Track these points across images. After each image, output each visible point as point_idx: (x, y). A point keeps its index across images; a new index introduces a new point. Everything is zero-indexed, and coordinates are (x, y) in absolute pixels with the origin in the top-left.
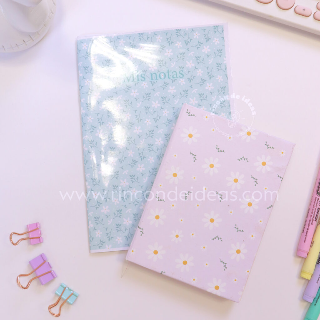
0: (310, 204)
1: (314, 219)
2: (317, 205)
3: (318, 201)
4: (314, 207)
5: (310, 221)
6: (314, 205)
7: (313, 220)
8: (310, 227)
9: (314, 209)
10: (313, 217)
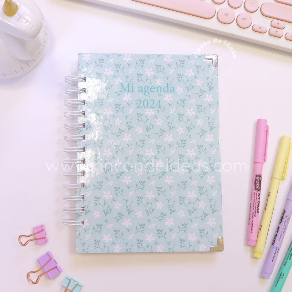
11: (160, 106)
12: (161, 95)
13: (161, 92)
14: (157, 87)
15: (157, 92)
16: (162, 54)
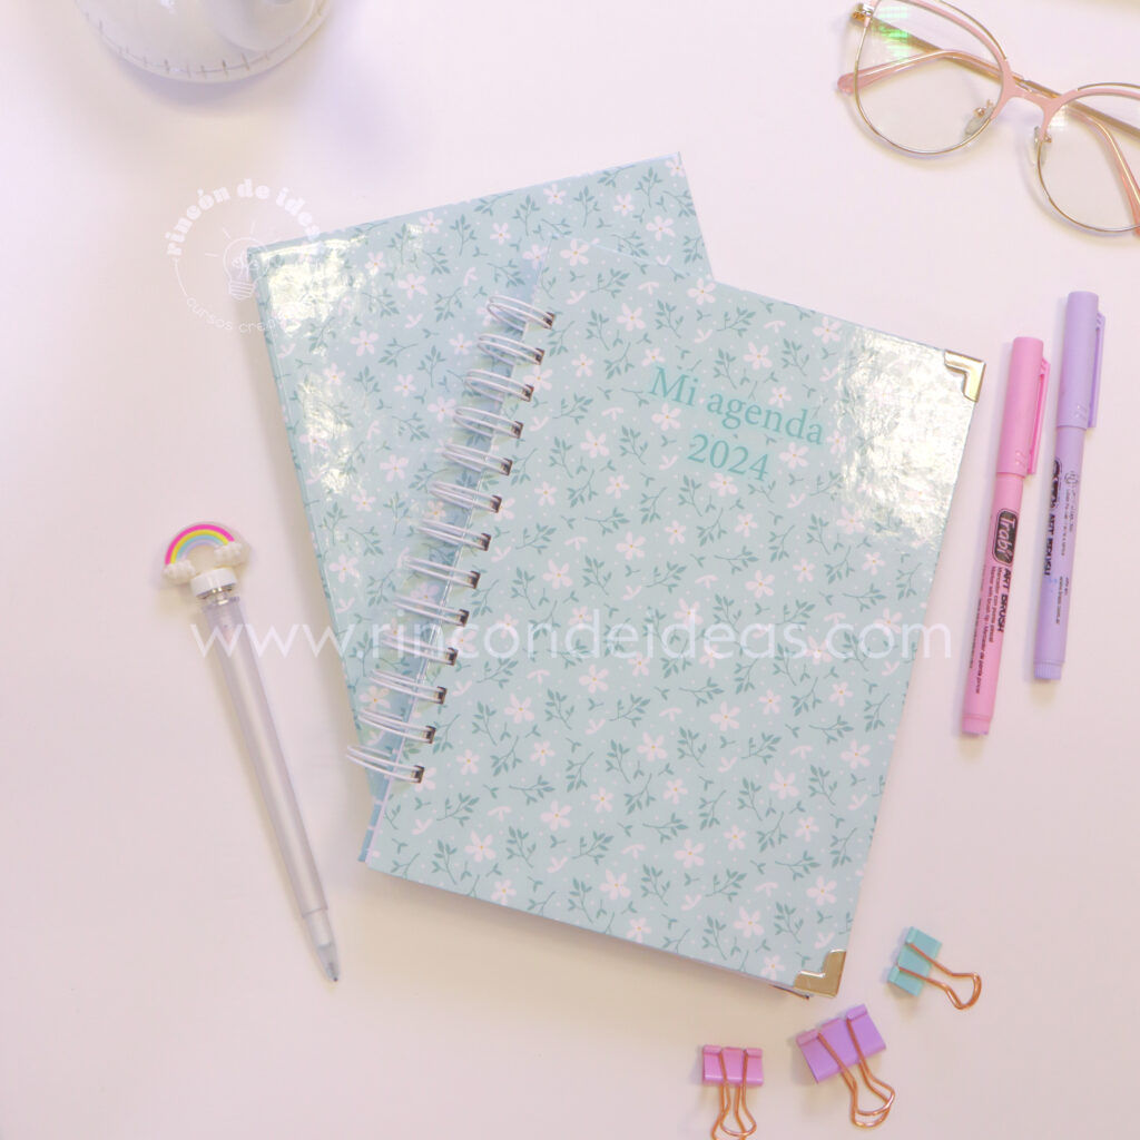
0: (982, 588)
1: (997, 627)
2: (998, 587)
3: (999, 574)
4: (990, 594)
5: (985, 633)
6: (991, 588)
7: (992, 630)
8: (986, 648)
9: (993, 598)
10: (993, 621)
11: (761, 476)
12: (773, 441)
13: (777, 430)
14: (769, 413)
15: (766, 426)
16: (813, 312)
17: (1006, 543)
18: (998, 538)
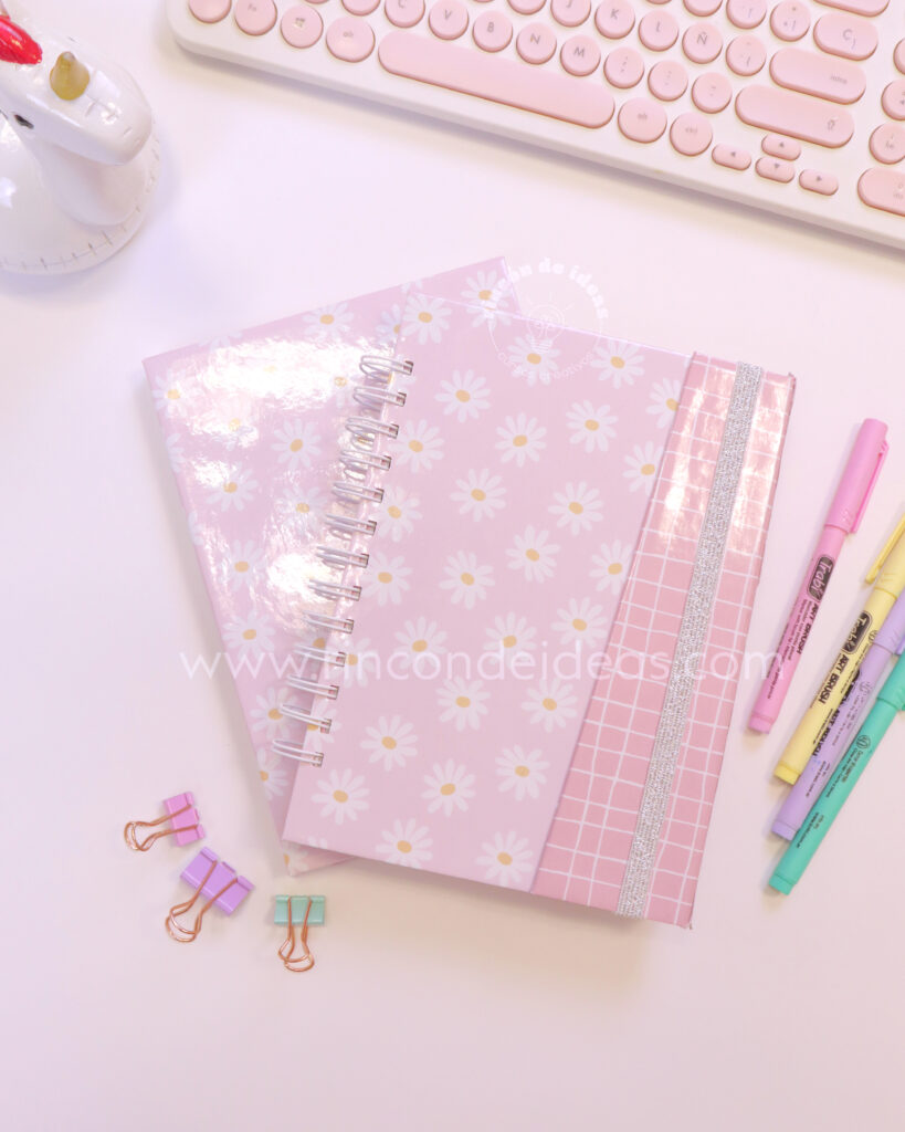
0: (791, 615)
1: (797, 649)
2: (805, 617)
3: (808, 607)
5: (786, 650)
6: (799, 616)
8: (784, 665)
9: (799, 623)
10: (795, 643)
17: (820, 582)
18: (814, 577)
